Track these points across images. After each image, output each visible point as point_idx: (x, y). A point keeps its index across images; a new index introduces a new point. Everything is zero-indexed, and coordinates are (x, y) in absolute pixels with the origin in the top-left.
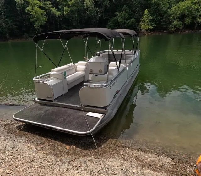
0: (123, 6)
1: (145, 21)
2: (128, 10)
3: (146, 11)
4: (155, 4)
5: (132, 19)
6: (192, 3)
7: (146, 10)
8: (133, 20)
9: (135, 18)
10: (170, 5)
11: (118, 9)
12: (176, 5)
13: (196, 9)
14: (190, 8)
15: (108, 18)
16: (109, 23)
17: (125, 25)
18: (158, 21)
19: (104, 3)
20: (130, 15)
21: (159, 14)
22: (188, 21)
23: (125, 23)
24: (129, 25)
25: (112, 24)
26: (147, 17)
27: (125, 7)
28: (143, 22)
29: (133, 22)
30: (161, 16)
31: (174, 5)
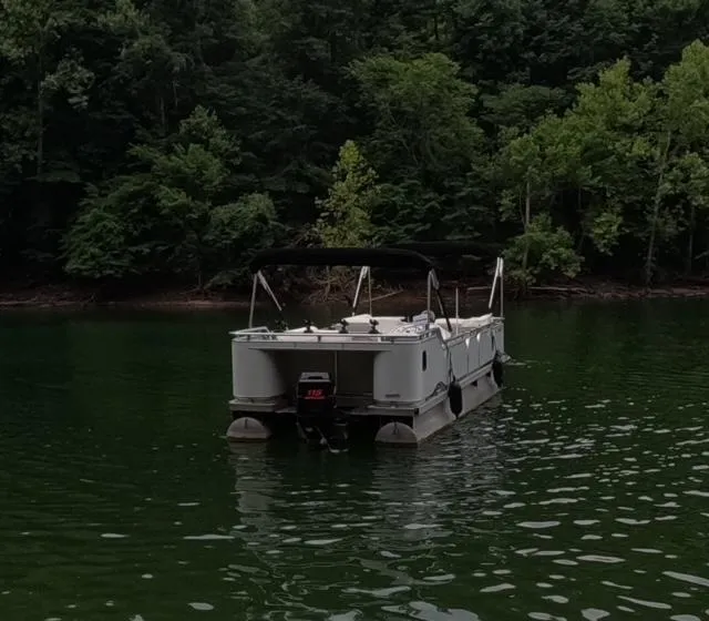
0: (187, 111)
1: (345, 215)
2: (220, 137)
3: (350, 152)
4: (399, 114)
5: (257, 196)
6: (612, 125)
7: (349, 143)
8: (259, 203)
9: (274, 195)
10: (490, 130)
11: (147, 124)
12: (525, 130)
13: (638, 163)
14: (604, 155)
15: (76, 179)
16: (88, 218)
17: (209, 237)
18: (424, 221)
19: (51, 78)
20: (238, 170)
21: (430, 180)
22: (606, 226)
23: (205, 219)
24: (235, 235)
25: (111, 225)
26: (358, 192)
27: (202, 117)
28: (331, 221)
29: (262, 218)
30: (440, 190)
31: (514, 130)
